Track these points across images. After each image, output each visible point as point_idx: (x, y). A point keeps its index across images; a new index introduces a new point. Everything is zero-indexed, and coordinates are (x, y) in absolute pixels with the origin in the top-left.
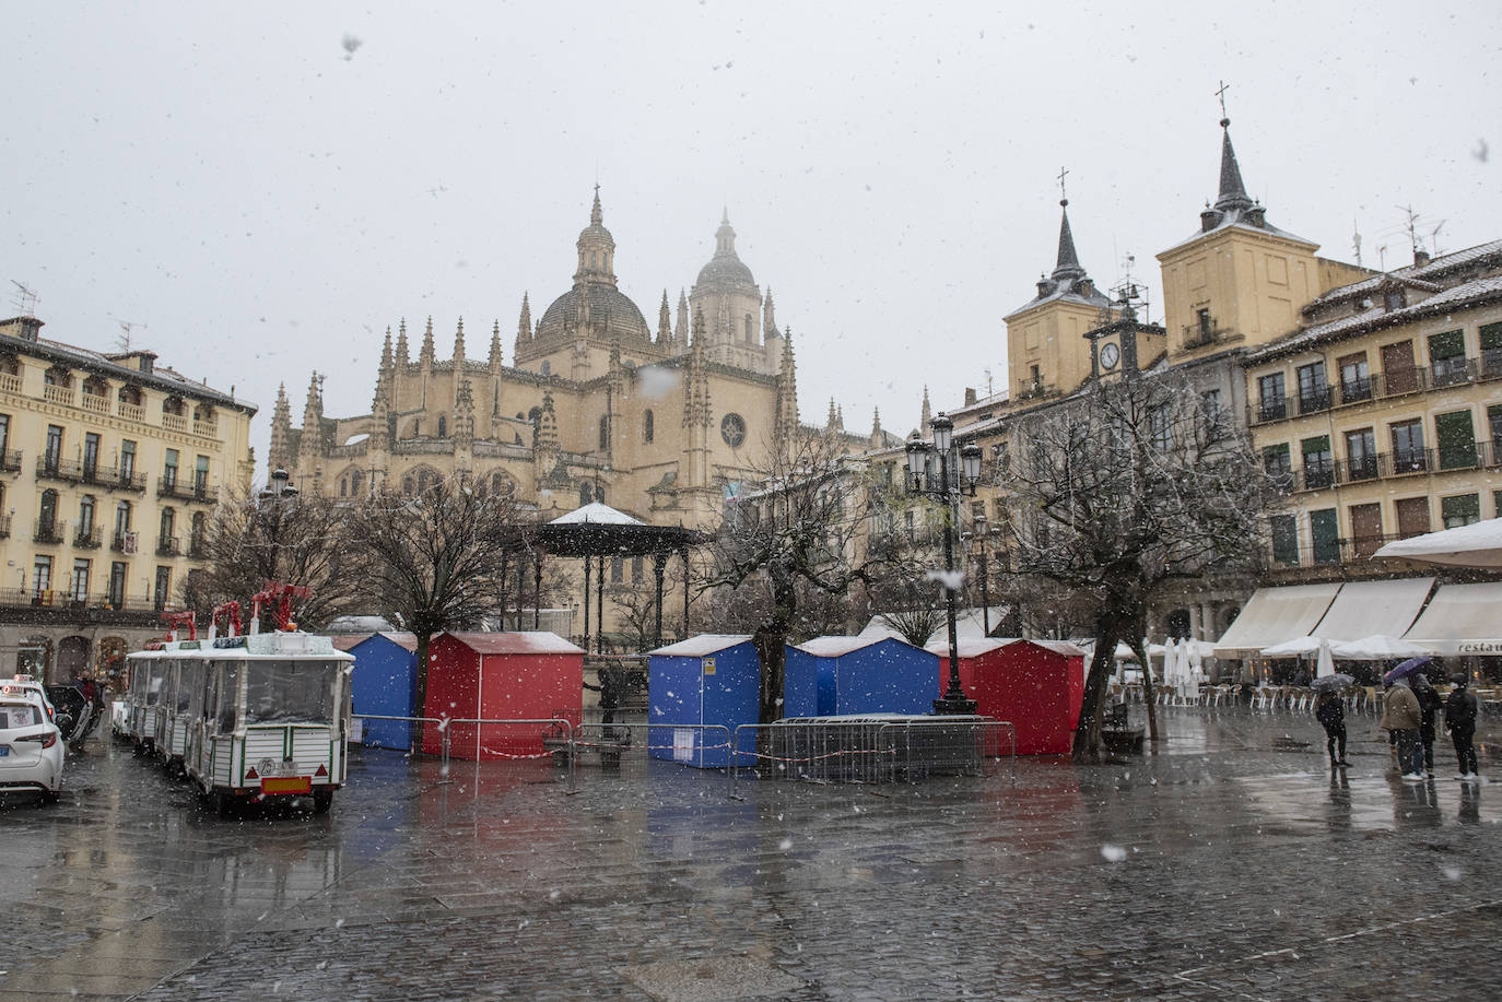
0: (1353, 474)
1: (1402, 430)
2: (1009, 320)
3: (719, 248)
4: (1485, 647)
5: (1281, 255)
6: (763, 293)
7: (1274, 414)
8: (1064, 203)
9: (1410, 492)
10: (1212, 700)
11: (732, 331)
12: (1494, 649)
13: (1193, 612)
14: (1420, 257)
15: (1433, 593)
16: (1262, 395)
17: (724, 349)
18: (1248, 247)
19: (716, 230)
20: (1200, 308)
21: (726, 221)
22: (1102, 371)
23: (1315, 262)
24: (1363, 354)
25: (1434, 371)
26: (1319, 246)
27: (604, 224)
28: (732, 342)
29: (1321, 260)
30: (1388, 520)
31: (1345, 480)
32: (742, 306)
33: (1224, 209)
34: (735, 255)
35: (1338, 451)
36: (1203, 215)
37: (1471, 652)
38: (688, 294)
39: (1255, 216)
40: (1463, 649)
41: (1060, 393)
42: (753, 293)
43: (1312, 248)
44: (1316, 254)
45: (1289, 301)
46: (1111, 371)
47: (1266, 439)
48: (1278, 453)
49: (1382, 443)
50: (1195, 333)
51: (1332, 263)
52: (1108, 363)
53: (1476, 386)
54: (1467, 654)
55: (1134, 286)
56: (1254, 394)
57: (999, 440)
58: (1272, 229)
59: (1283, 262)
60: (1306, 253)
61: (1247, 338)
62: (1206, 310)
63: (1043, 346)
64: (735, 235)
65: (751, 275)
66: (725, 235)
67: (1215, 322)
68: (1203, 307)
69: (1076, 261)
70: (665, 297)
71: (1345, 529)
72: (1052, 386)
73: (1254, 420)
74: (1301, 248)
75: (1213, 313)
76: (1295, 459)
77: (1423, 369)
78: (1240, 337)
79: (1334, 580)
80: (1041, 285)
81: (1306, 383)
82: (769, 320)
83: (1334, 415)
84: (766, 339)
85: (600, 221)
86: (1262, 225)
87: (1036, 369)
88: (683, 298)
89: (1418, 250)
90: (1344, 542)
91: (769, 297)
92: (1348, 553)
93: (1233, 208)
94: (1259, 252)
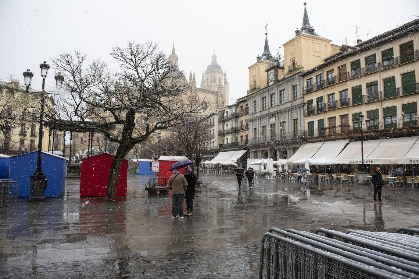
0: (330, 108)
1: (343, 93)
2: (249, 68)
3: (212, 60)
4: (356, 161)
5: (319, 43)
6: (224, 73)
7: (310, 91)
8: (266, 34)
9: (344, 112)
10: (280, 177)
11: (215, 82)
12: (358, 162)
13: (288, 151)
14: (358, 41)
15: (347, 144)
16: (307, 85)
17: (213, 87)
18: (307, 40)
19: (212, 56)
20: (293, 60)
21: (214, 54)
22: (269, 81)
23: (330, 45)
24: (333, 70)
25: (352, 73)
26: (331, 41)
27: (175, 53)
28: (215, 85)
29: (332, 45)
30: (337, 122)
31: (327, 110)
32: (218, 76)
33: (302, 30)
34: (216, 63)
35: (326, 100)
36: (296, 31)
37: (352, 163)
38: (204, 73)
39: (311, 31)
40: (350, 162)
41: (260, 88)
42: (221, 72)
43: (329, 41)
44: (331, 43)
45: (320, 57)
46: (271, 81)
47: (307, 98)
48: (310, 102)
49: (337, 97)
50: (292, 68)
51: (336, 46)
52: (271, 79)
53: (363, 77)
54: (351, 163)
55: (280, 56)
56: (305, 84)
57: (246, 103)
58: (317, 35)
59: (319, 45)
60: (327, 43)
61: (304, 68)
62: (294, 60)
63: (257, 75)
64: (216, 57)
65: (221, 68)
66: (214, 57)
67: (296, 64)
68: (294, 59)
69: (269, 51)
70: (191, 72)
71: (326, 125)
72: (258, 86)
73: (305, 92)
74: (325, 41)
75: (296, 61)
76: (315, 104)
77: (348, 73)
78: (302, 68)
79: (322, 141)
80: (258, 58)
81: (319, 80)
82: (225, 79)
83: (325, 89)
84: (224, 84)
85: (174, 52)
86: (314, 34)
87: (255, 82)
88: (203, 74)
89: (358, 39)
90: (326, 129)
91: (225, 73)
92: (327, 132)
93: (305, 29)
94: (310, 42)
